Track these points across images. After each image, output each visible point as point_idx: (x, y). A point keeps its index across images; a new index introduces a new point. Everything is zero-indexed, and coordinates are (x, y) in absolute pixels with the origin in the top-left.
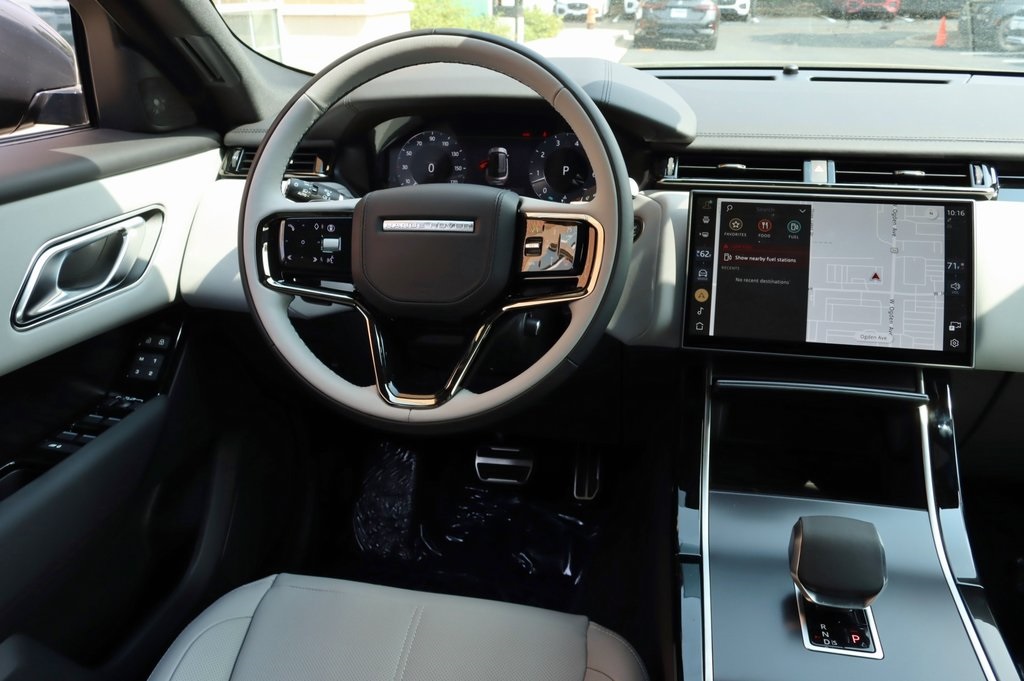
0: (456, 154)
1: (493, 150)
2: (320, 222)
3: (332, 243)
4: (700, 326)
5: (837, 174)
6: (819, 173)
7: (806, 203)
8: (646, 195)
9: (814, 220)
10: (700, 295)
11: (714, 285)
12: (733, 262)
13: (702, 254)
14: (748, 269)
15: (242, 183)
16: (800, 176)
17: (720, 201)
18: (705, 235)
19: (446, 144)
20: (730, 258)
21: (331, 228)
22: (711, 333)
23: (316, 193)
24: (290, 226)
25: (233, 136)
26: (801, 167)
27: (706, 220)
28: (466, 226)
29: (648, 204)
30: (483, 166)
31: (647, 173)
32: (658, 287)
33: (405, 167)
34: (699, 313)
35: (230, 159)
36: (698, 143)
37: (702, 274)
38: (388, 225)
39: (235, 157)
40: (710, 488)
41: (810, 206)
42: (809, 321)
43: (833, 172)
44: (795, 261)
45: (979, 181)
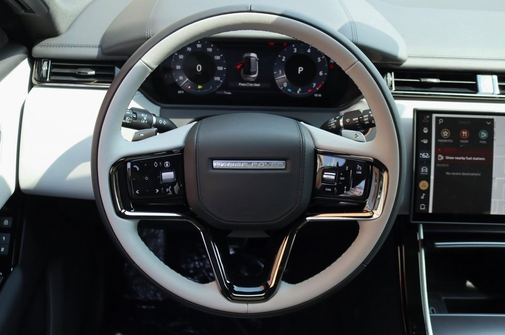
0: (218, 58)
1: (246, 55)
2: (158, 160)
3: (168, 176)
4: (423, 207)
5: (499, 86)
6: (488, 86)
7: (491, 117)
9: (496, 130)
10: (423, 185)
11: (432, 177)
12: (445, 161)
13: (424, 156)
14: (454, 165)
16: (475, 88)
17: (434, 116)
18: (425, 142)
19: (210, 50)
20: (442, 158)
21: (167, 164)
22: (430, 211)
23: (136, 119)
24: (136, 166)
25: (40, 49)
26: (475, 80)
27: (426, 131)
28: (280, 164)
30: (239, 67)
33: (178, 67)
34: (422, 197)
35: (40, 69)
37: (424, 170)
38: (216, 164)
39: (45, 68)
42: (493, 200)
43: (497, 84)
44: (484, 159)
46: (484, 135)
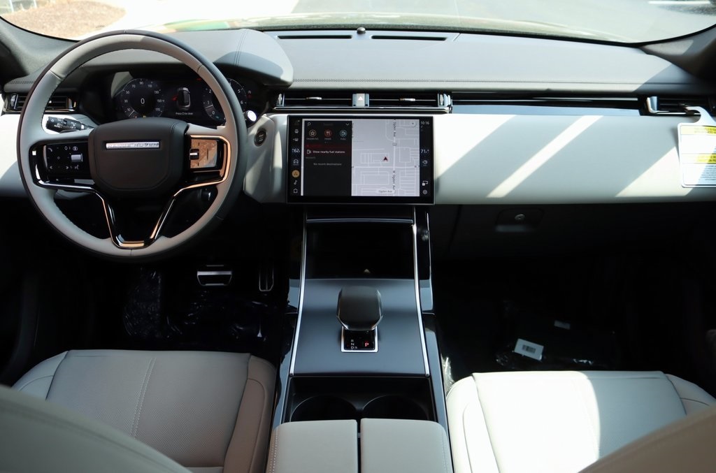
0: (157, 92)
1: (180, 89)
2: (68, 145)
3: (76, 157)
4: (296, 191)
5: (370, 101)
6: (361, 101)
7: (349, 120)
8: (267, 116)
9: (354, 129)
10: (295, 174)
11: (302, 167)
12: (312, 154)
13: (295, 151)
14: (320, 158)
15: (18, 116)
16: (350, 103)
17: (304, 120)
18: (297, 140)
19: (150, 86)
20: (310, 152)
21: (75, 149)
22: (302, 194)
23: (66, 125)
24: (50, 149)
25: (10, 86)
26: (351, 97)
27: (297, 132)
28: (155, 145)
29: (268, 122)
30: (174, 99)
31: (267, 103)
32: (273, 170)
33: (126, 101)
34: (295, 184)
35: (9, 101)
36: (295, 85)
37: (295, 162)
38: (109, 146)
39: (13, 100)
40: (305, 278)
41: (351, 122)
42: (352, 185)
43: (368, 100)
44: (344, 152)
45: (442, 104)
46: (344, 133)
